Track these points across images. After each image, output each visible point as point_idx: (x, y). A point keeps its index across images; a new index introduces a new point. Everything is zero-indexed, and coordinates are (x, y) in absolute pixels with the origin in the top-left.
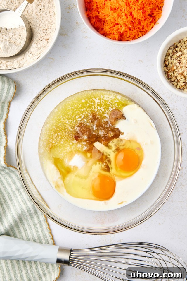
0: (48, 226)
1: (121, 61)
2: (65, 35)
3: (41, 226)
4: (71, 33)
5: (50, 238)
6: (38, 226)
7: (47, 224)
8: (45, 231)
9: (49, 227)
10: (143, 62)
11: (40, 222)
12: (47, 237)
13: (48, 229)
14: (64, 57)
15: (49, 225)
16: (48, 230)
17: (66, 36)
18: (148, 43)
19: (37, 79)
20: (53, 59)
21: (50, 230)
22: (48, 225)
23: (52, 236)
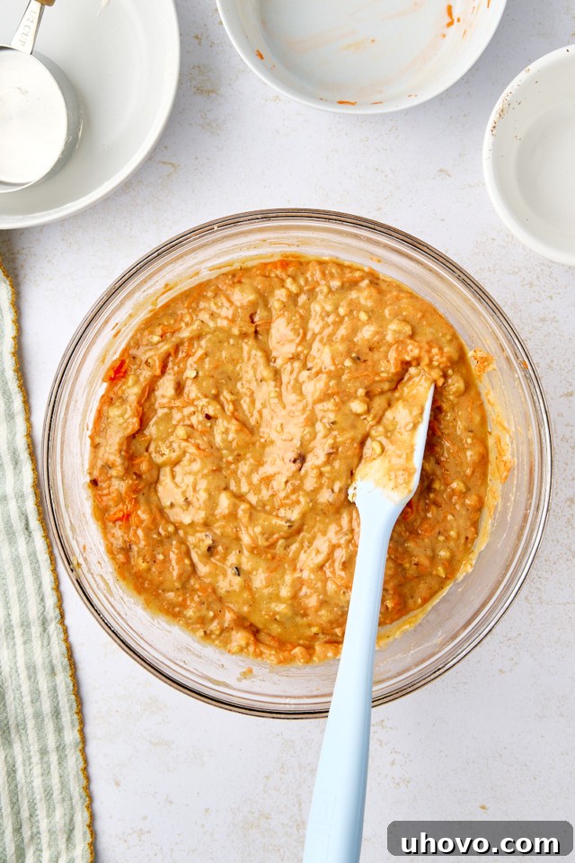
0: (82, 765)
1: (382, 172)
2: (209, 92)
3: (62, 760)
4: (230, 84)
5: (80, 804)
6: (53, 758)
7: (81, 759)
8: (71, 777)
9: (85, 769)
10: (450, 176)
11: (60, 748)
12: (71, 799)
13: (80, 773)
14: (208, 159)
15: (86, 761)
16: (82, 777)
17: (213, 95)
18: (465, 116)
19: (126, 226)
20: (173, 165)
21: (88, 778)
22: (82, 763)
23: (90, 797)
